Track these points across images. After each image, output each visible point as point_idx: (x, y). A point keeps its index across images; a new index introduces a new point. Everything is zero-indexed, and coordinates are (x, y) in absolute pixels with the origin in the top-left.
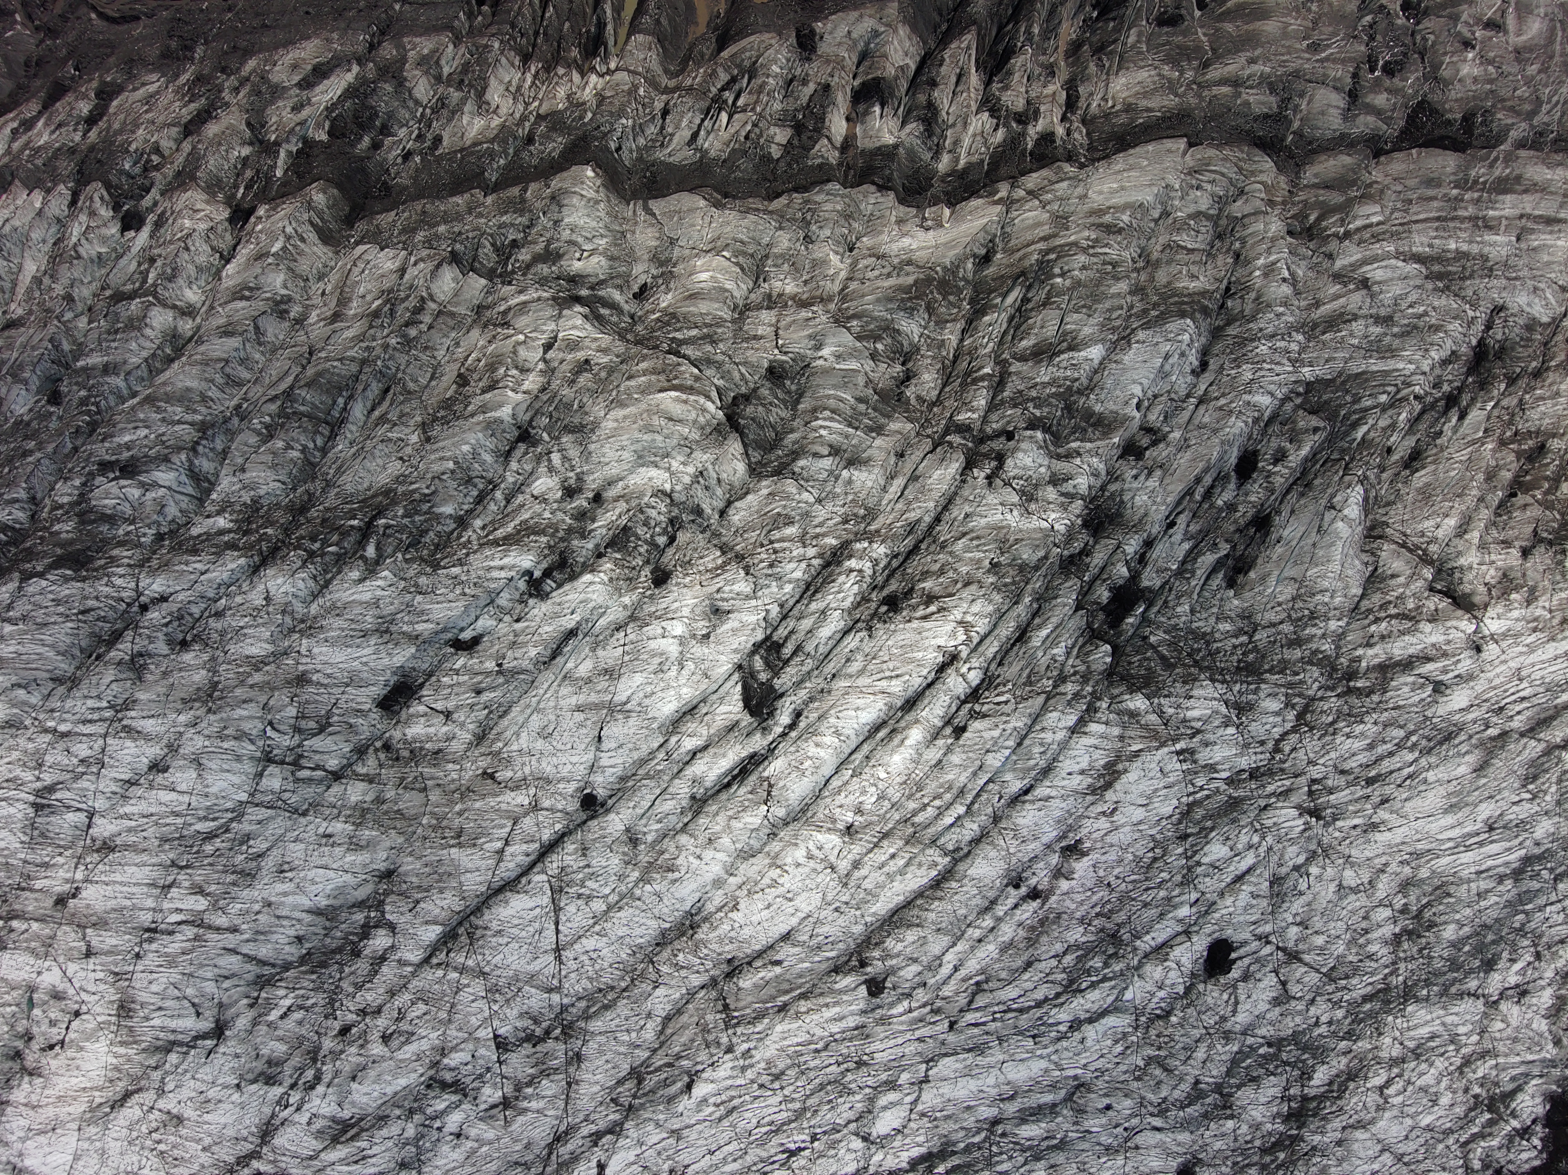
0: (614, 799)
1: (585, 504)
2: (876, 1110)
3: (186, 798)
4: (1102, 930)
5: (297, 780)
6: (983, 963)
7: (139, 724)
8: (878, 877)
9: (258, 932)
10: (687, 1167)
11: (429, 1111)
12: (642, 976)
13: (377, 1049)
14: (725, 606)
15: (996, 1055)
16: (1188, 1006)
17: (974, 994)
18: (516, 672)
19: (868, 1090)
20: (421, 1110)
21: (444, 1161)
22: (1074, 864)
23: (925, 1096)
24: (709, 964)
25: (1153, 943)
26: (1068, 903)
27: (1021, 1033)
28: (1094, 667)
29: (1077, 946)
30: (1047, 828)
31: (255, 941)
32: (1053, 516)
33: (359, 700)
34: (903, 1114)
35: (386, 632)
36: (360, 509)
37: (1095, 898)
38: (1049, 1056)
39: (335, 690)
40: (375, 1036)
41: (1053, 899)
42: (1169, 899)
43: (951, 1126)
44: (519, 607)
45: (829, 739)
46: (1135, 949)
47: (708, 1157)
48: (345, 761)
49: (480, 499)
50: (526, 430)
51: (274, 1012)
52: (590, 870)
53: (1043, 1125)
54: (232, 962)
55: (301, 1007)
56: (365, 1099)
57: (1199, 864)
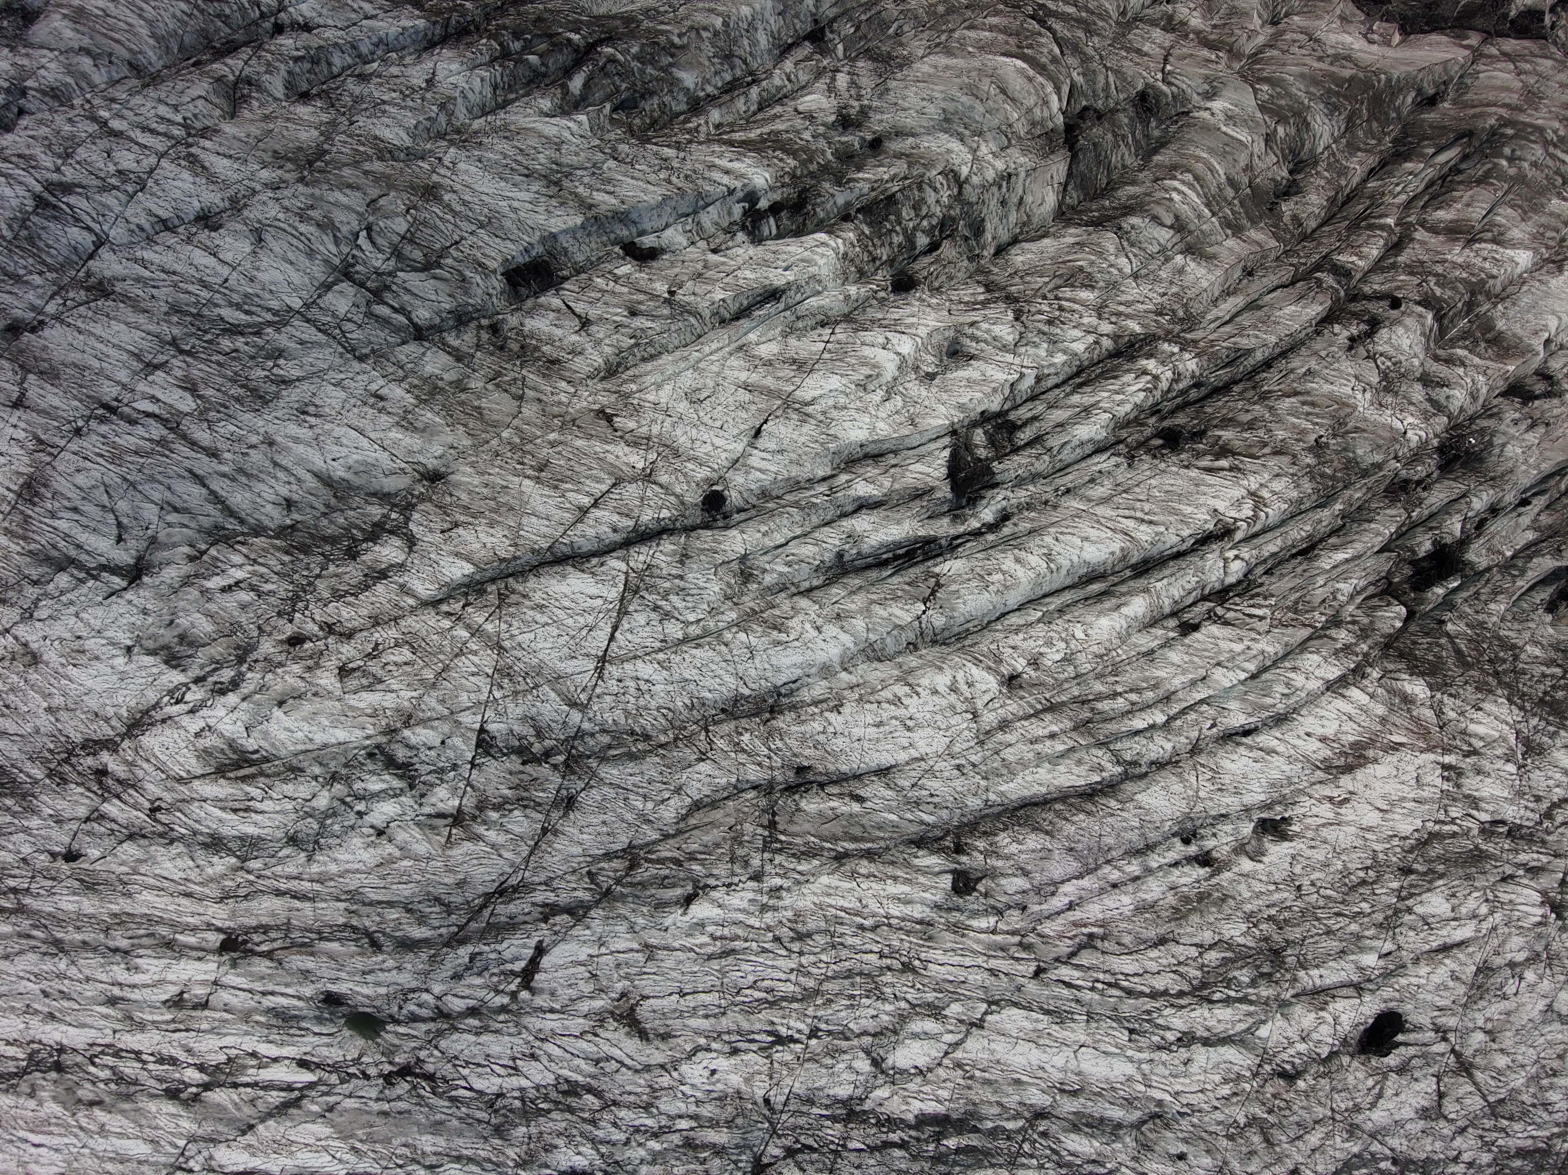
0: (743, 516)
1: (857, 146)
2: (903, 1034)
3: (225, 271)
4: (1266, 939)
5: (370, 314)
6: (1109, 914)
7: (209, 159)
8: (1025, 751)
9: (241, 471)
10: (645, 998)
11: (358, 786)
12: (690, 740)
13: (327, 679)
14: (972, 347)
15: (1077, 1032)
16: (1324, 1075)
17: (1081, 947)
18: (687, 310)
19: (903, 1004)
20: (347, 780)
21: (348, 857)
22: (1268, 845)
23: (970, 1044)
24: (777, 762)
25: (1318, 982)
26: (1242, 888)
27: (1117, 1019)
28: (1378, 625)
29: (1229, 945)
30: (1255, 787)
31: (233, 480)
32: (1410, 420)
33: (488, 251)
34: (934, 1053)
35: (557, 183)
36: (588, 24)
37: (1276, 897)
38: (1140, 1062)
39: (464, 225)
40: (332, 663)
41: (1227, 875)
42: (1359, 937)
43: (987, 1094)
44: (722, 237)
45: (1035, 559)
46: (1295, 980)
47: (675, 997)
48: (437, 320)
49: (730, 88)
50: (822, 30)
51: (216, 579)
52: (682, 584)
53: (1096, 1144)
54: (193, 493)
55: (253, 588)
56: (283, 736)
57: (1409, 910)
